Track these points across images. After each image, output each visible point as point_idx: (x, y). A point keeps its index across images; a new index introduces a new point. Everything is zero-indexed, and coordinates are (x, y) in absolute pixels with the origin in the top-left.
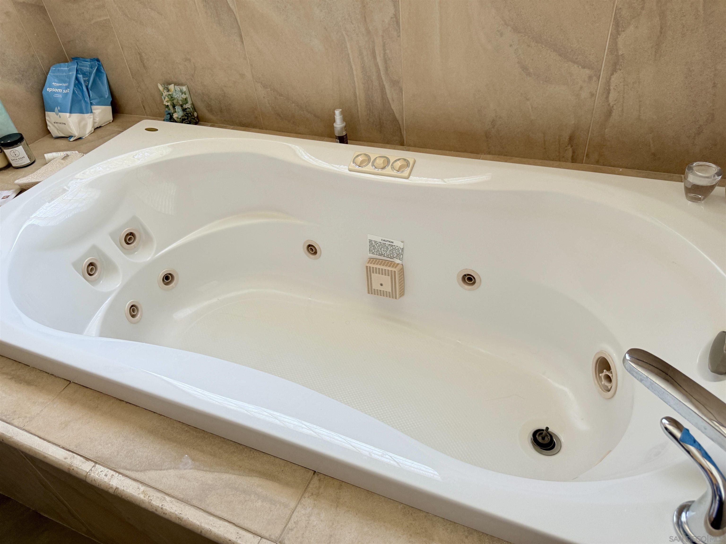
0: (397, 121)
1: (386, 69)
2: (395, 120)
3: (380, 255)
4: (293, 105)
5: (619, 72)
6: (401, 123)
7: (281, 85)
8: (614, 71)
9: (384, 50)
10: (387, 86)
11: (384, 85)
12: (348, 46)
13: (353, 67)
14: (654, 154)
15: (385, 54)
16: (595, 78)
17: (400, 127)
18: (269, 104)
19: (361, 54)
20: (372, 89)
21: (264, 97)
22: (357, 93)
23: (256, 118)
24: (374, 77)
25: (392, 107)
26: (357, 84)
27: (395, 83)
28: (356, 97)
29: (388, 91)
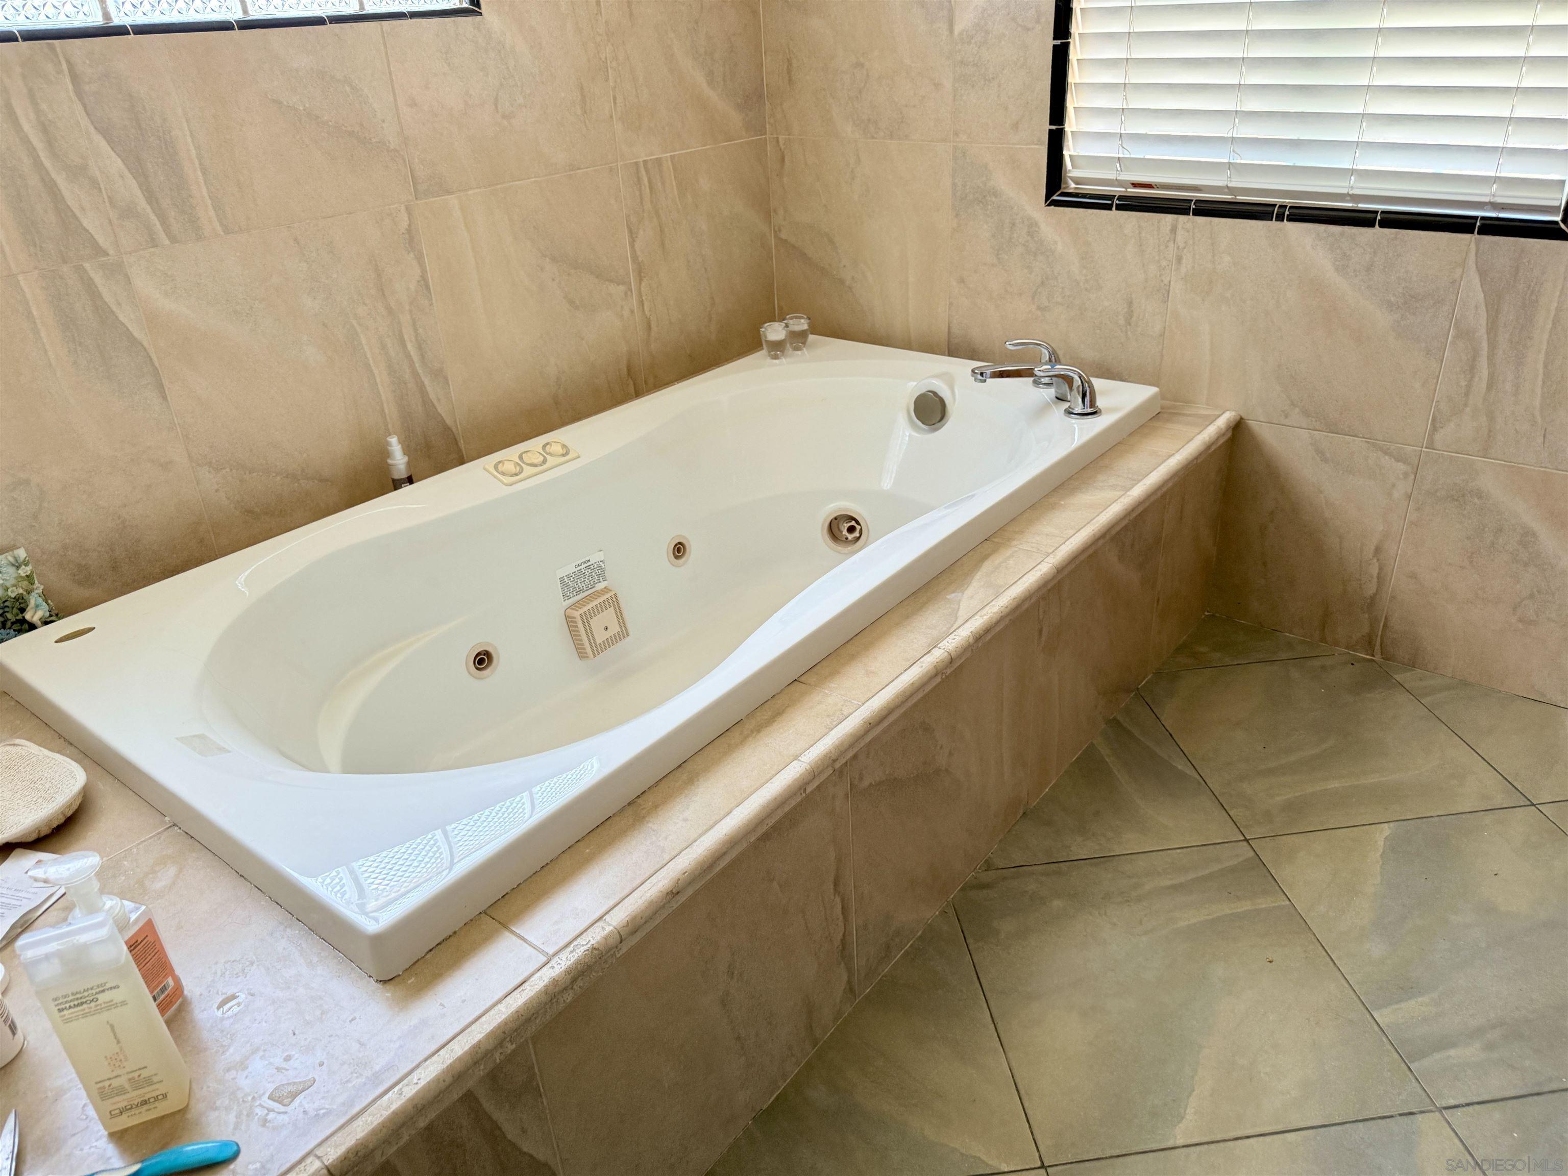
0: (449, 429)
1: (422, 357)
2: (447, 429)
3: (578, 593)
4: (279, 478)
5: (645, 280)
6: (454, 429)
7: (251, 450)
8: (641, 280)
9: (416, 330)
10: (427, 382)
11: (422, 382)
12: (364, 341)
13: (375, 371)
14: (690, 356)
15: (417, 335)
16: (629, 293)
17: (455, 436)
18: (229, 499)
19: (383, 347)
20: (407, 395)
21: (217, 491)
22: (386, 411)
23: (201, 541)
24: (407, 376)
25: (439, 410)
26: (383, 398)
27: (439, 375)
28: (385, 417)
29: (429, 389)
